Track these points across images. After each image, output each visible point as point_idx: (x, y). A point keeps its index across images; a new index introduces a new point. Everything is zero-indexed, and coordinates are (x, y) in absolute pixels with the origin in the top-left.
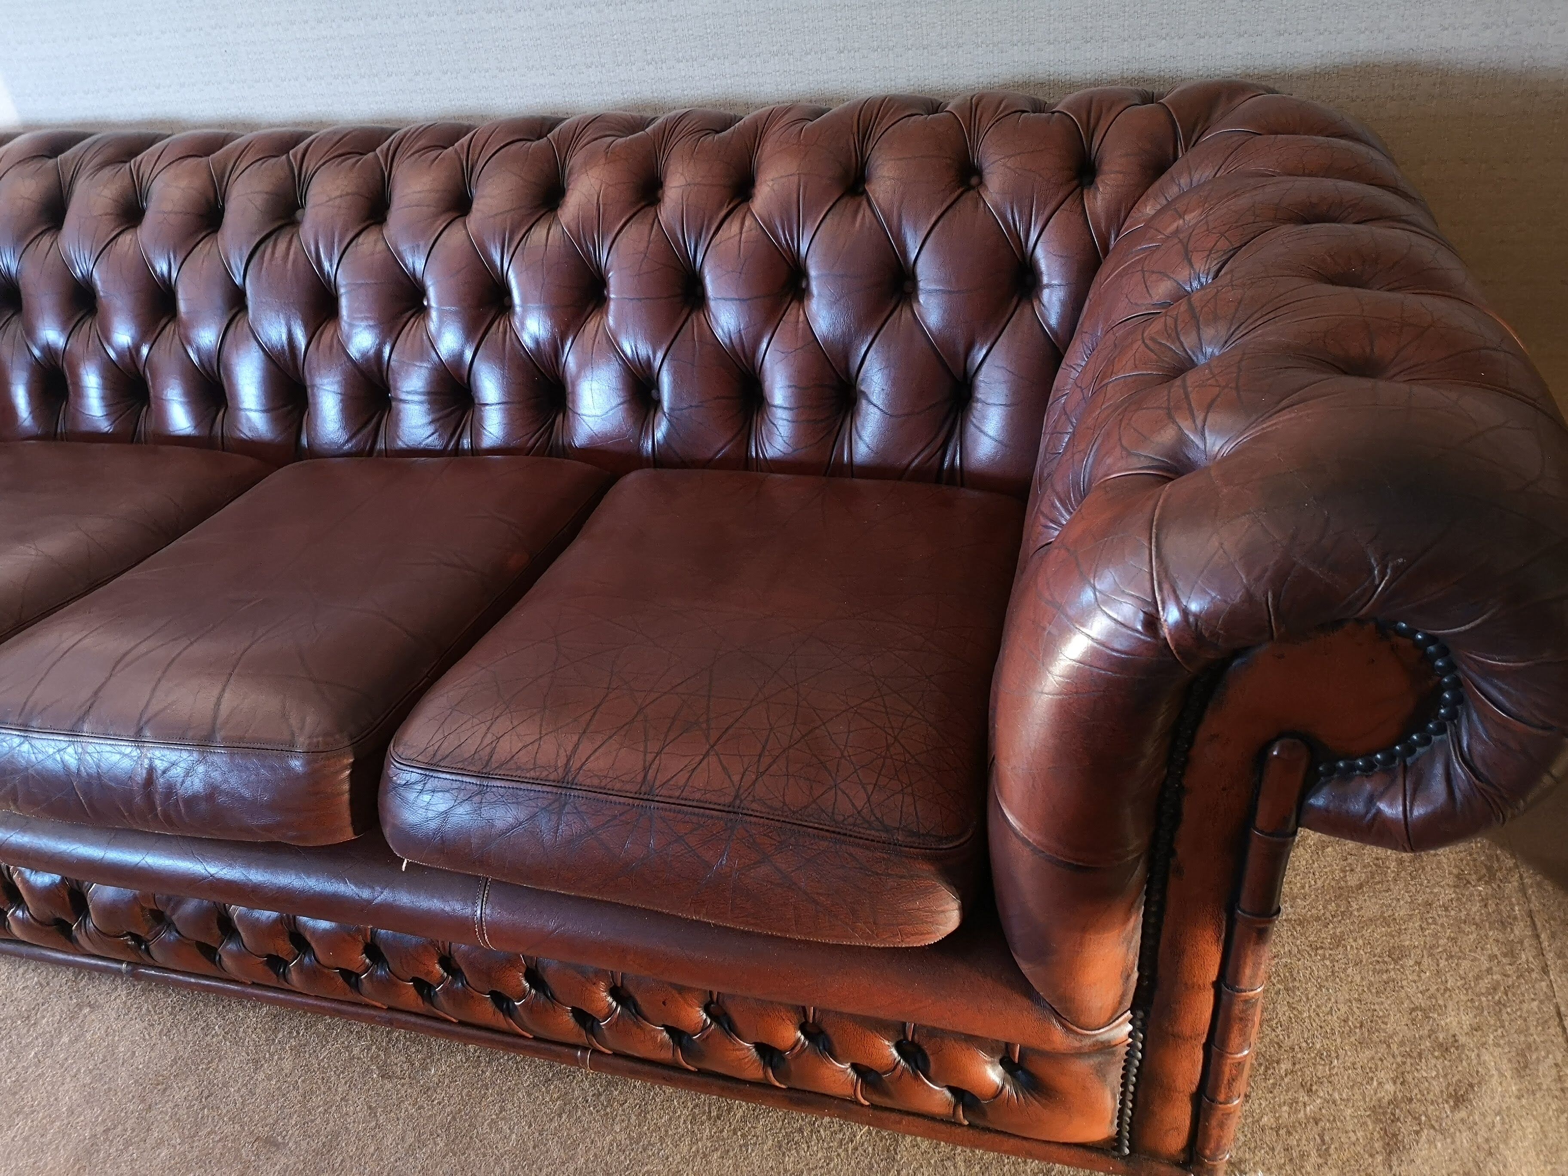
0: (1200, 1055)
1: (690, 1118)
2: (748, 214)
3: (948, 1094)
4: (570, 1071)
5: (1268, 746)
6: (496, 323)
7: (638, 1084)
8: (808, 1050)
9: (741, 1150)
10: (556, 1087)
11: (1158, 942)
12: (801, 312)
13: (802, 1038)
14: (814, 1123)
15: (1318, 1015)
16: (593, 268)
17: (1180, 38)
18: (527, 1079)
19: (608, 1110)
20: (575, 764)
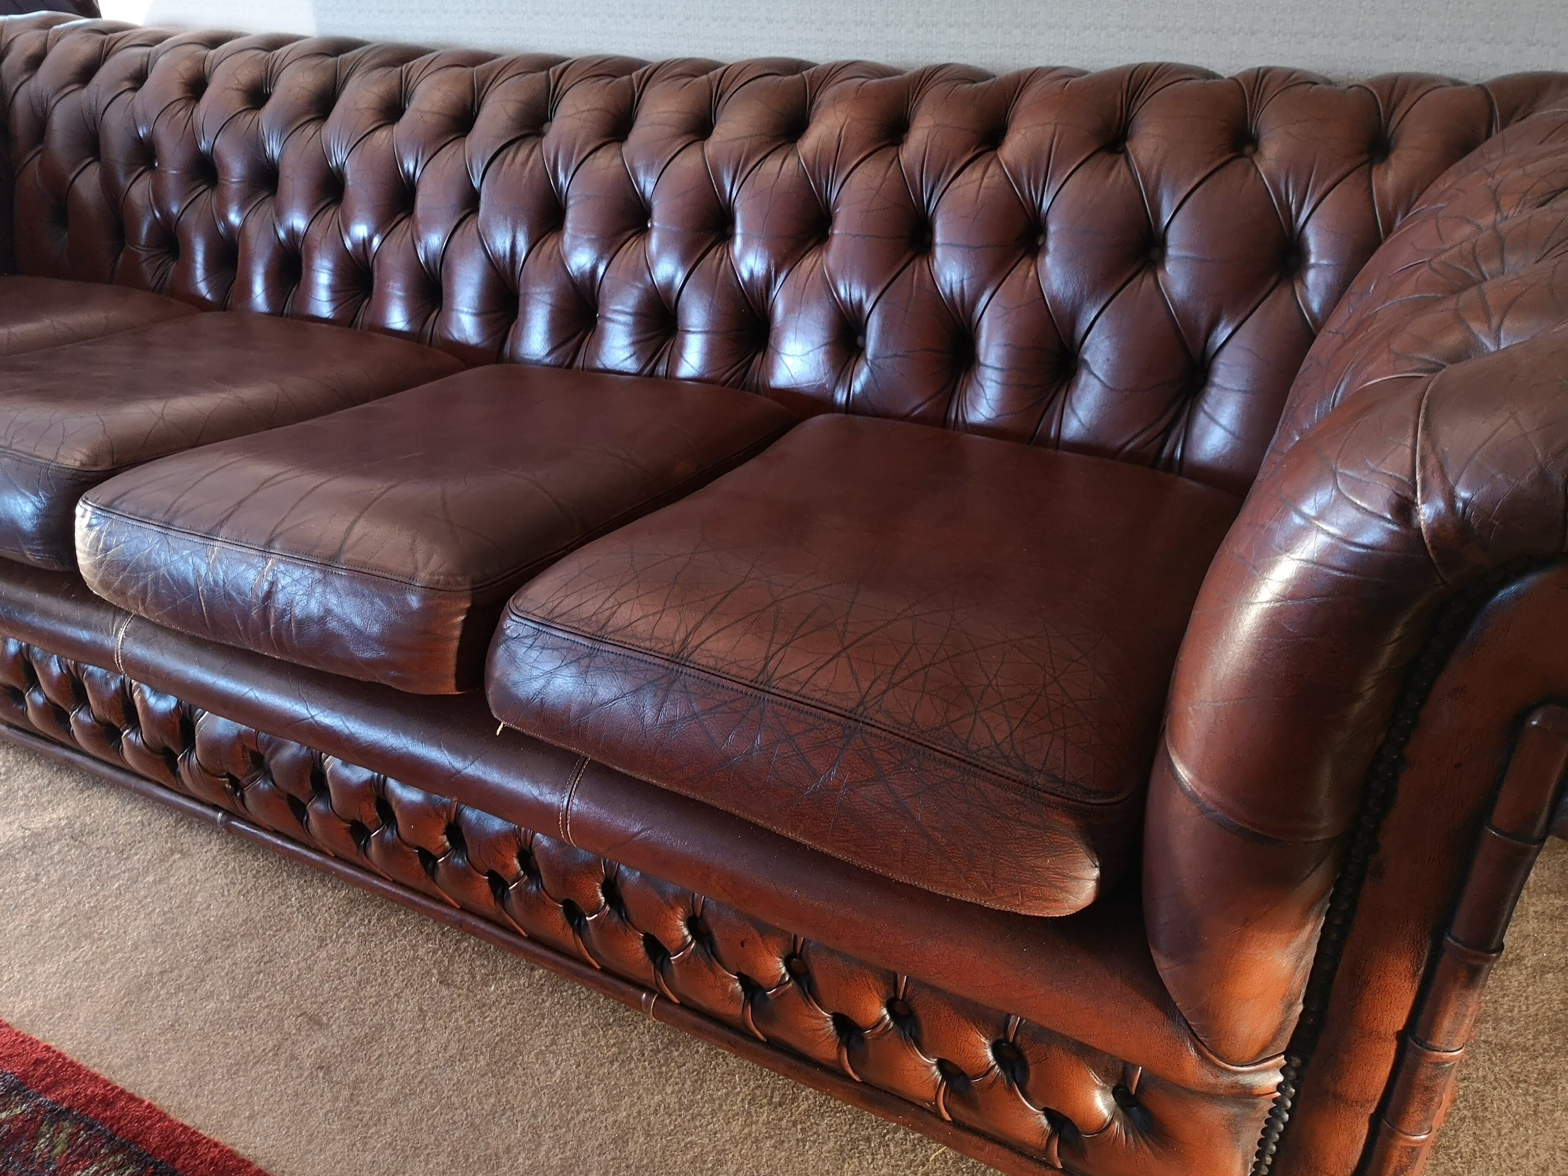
0: (1363, 1130)
1: (749, 1097)
2: (994, 161)
3: (1044, 1121)
4: (632, 1020)
5: (1527, 712)
6: (714, 249)
7: (701, 1050)
8: (891, 1033)
9: (798, 1144)
10: (614, 1033)
11: (1335, 968)
12: (1033, 268)
13: (888, 1017)
14: (884, 1136)
15: (1510, 1155)
16: (822, 202)
17: (1508, 43)
18: (587, 1018)
19: (664, 1069)
20: (694, 642)
